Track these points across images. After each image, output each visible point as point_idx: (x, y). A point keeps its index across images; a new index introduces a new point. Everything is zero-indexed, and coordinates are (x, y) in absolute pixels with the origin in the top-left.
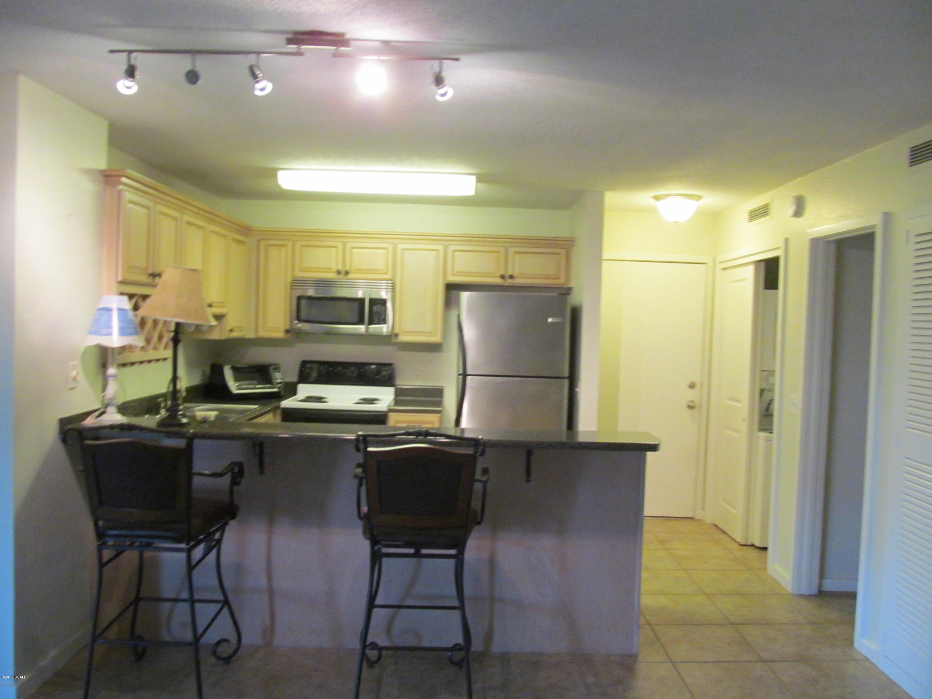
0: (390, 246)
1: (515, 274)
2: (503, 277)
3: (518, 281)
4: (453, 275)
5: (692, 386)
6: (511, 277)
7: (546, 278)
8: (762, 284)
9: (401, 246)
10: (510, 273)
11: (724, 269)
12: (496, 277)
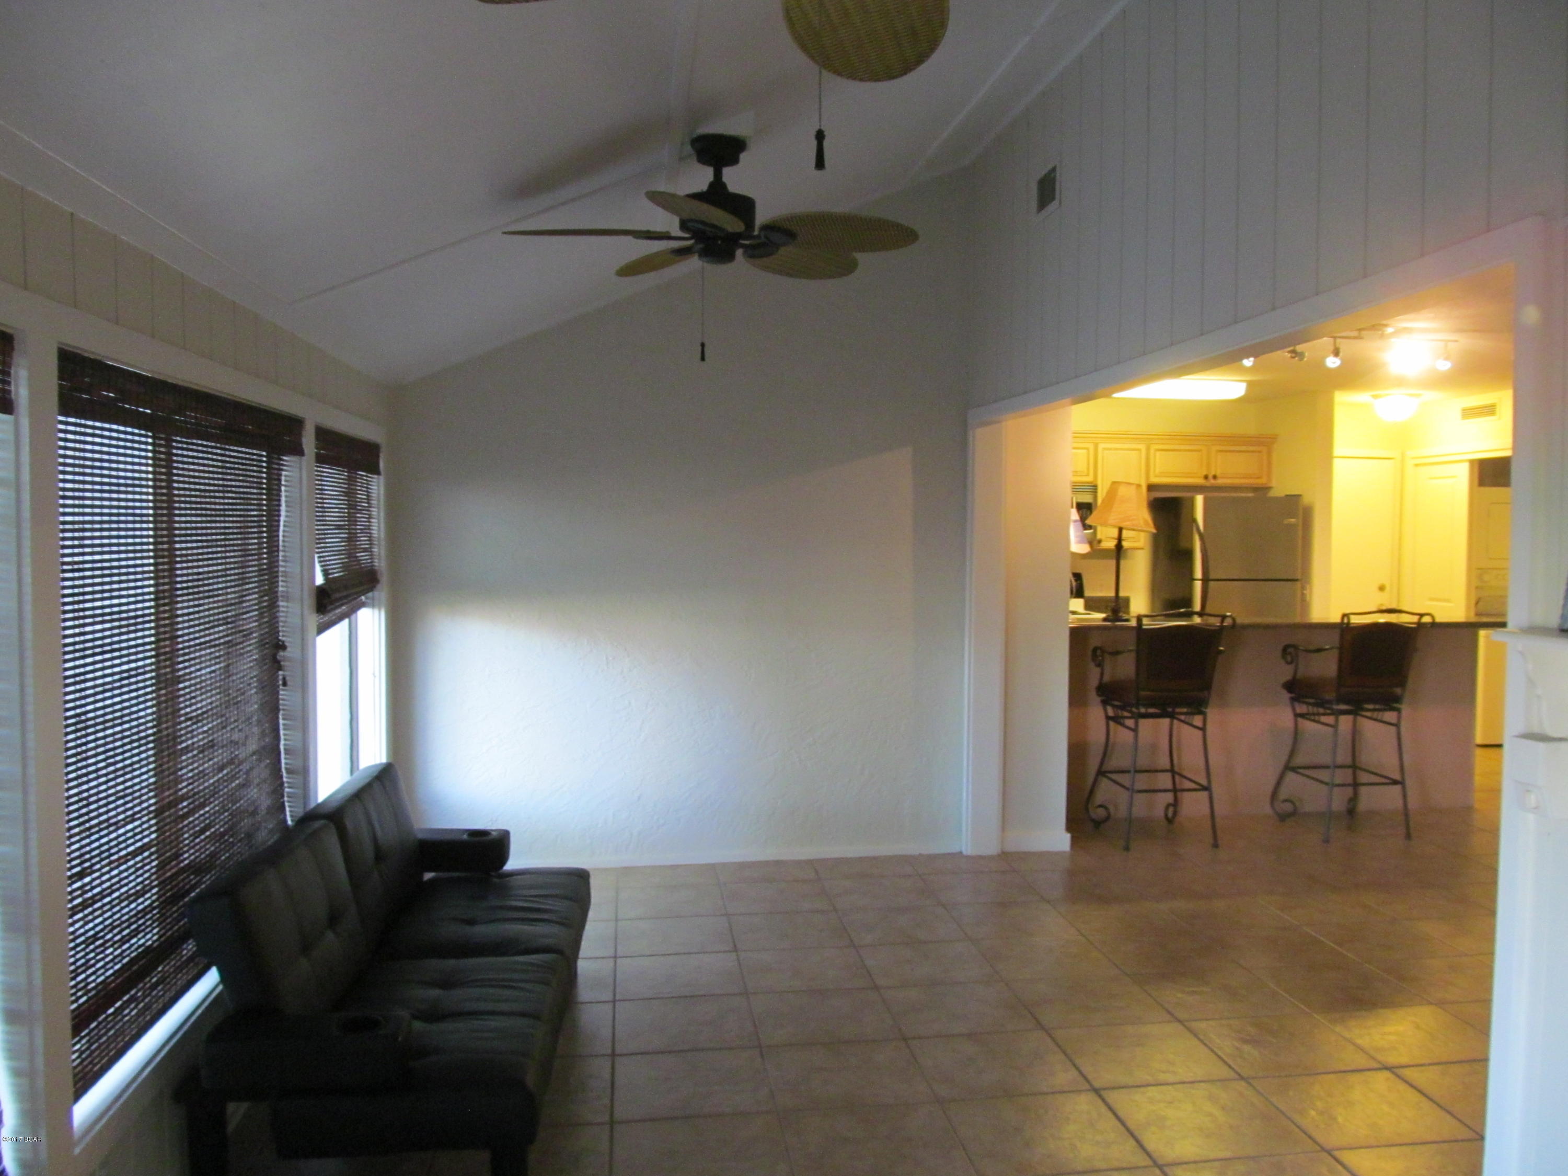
0: (1091, 447)
1: (1218, 474)
2: (1206, 477)
3: (1220, 482)
4: (1156, 476)
5: (1382, 588)
6: (1215, 477)
7: (1244, 478)
8: (1476, 481)
9: (1101, 446)
10: (1213, 473)
11: (1417, 465)
12: (1199, 477)
